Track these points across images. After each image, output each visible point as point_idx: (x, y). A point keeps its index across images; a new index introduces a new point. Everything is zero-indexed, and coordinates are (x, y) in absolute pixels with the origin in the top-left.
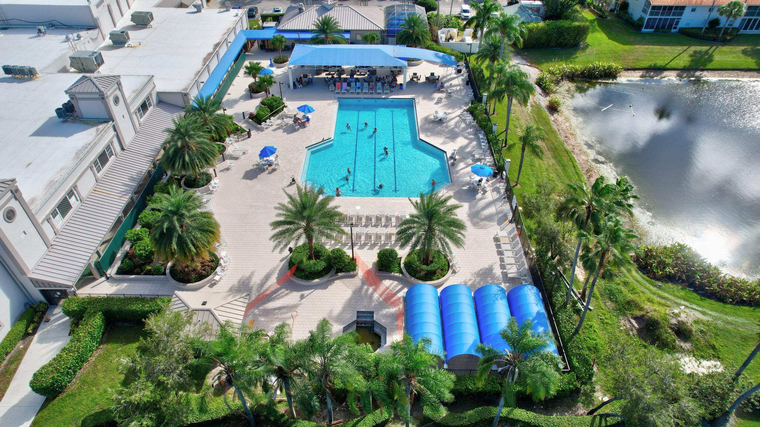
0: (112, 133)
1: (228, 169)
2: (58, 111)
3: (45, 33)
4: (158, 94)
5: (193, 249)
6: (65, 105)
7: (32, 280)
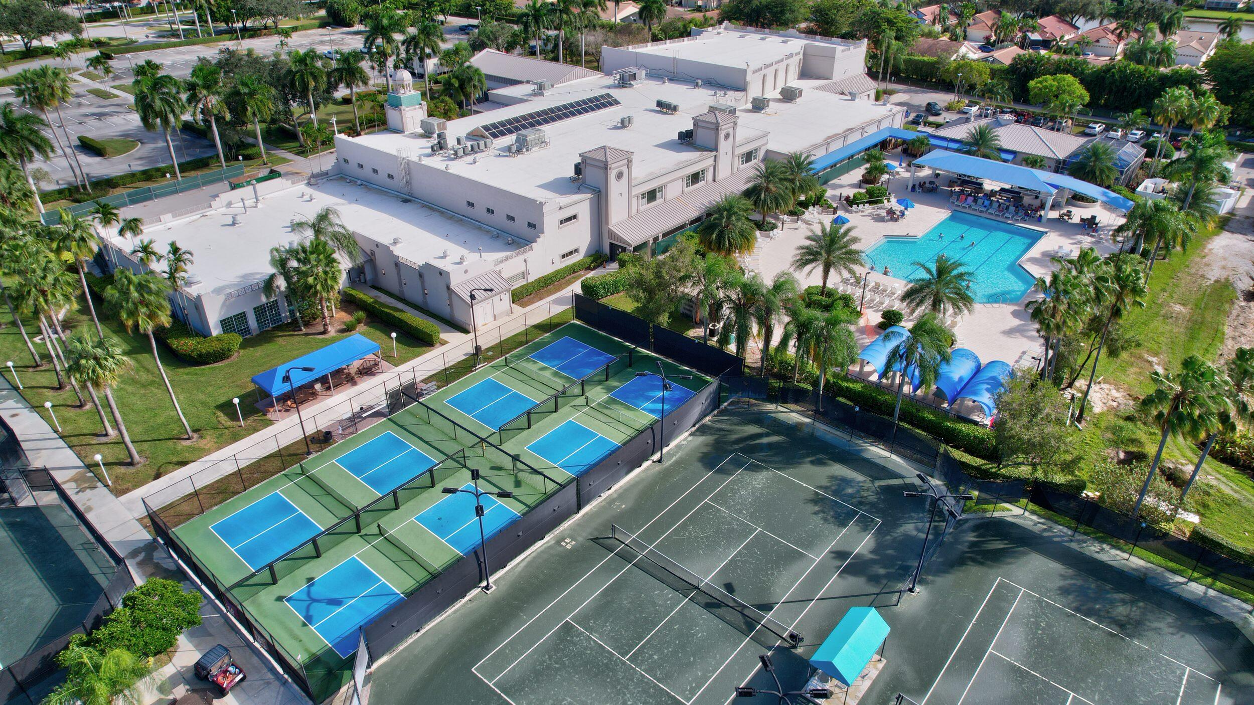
0: (711, 161)
1: (796, 229)
2: (681, 134)
3: (699, 87)
4: (767, 151)
5: (727, 243)
6: (687, 131)
7: (610, 230)
